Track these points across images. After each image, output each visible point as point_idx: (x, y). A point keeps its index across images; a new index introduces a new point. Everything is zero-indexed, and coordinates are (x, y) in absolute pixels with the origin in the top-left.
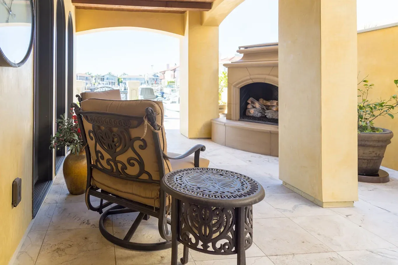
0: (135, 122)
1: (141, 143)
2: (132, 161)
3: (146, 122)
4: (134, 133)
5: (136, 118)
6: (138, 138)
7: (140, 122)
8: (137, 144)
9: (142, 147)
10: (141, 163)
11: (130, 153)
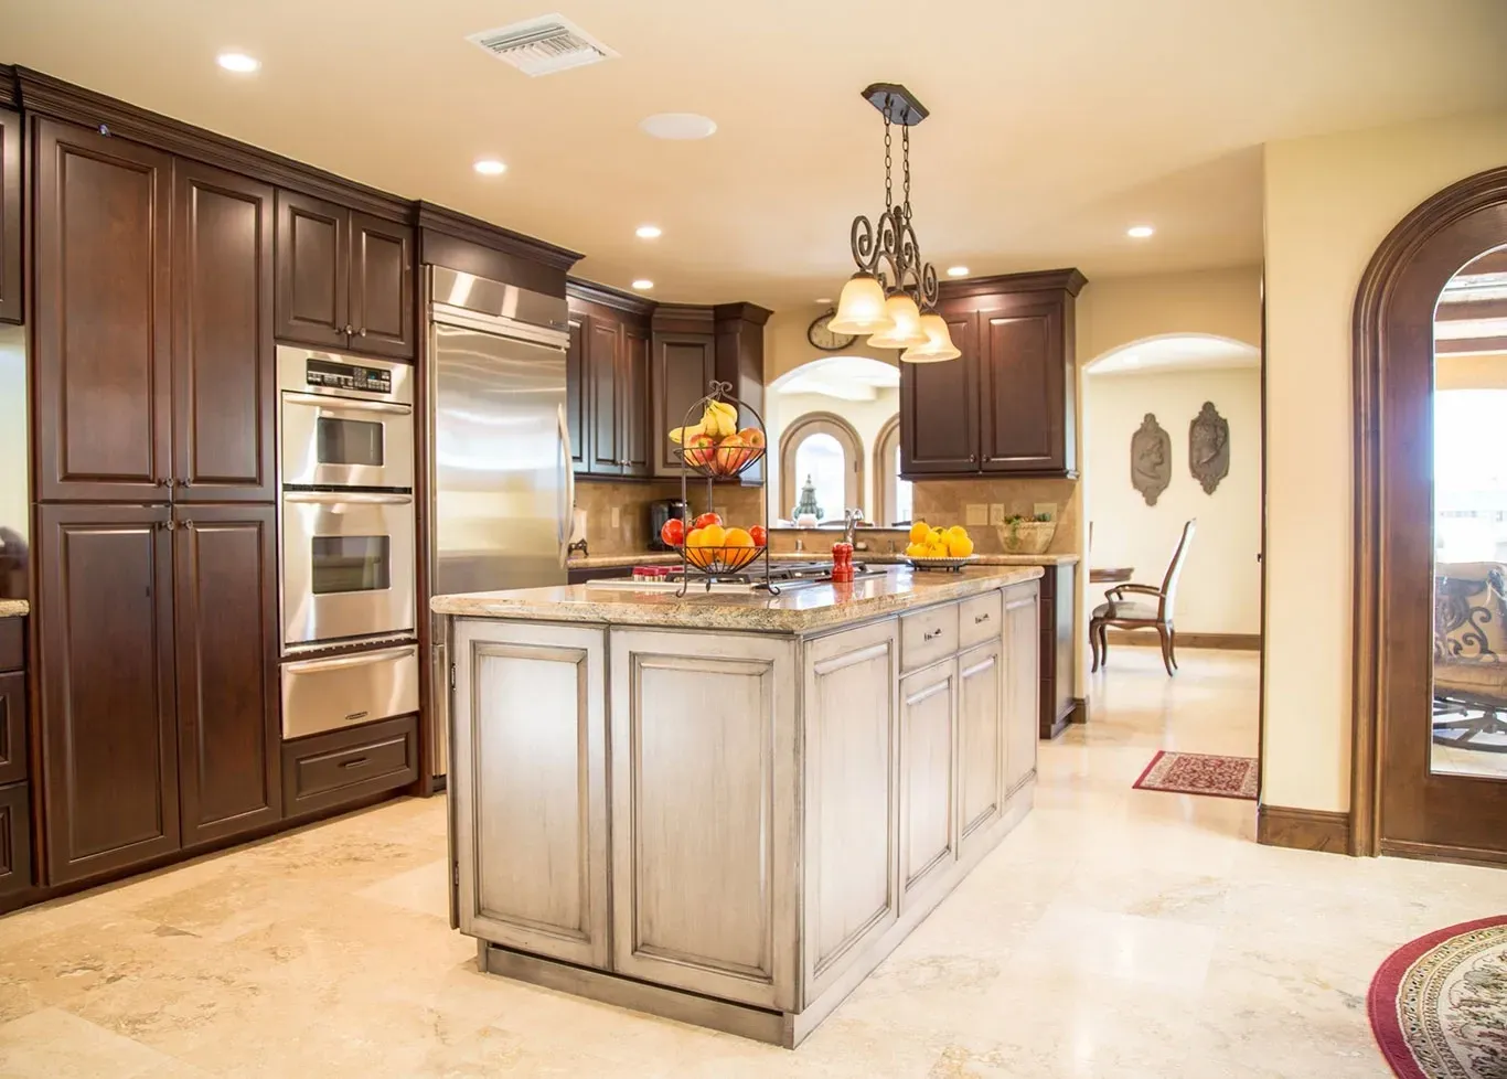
0: (1474, 588)
1: (1484, 615)
2: (1469, 639)
3: (1490, 587)
4: (1474, 602)
5: (1478, 583)
6: (1480, 609)
7: (1482, 587)
8: (1477, 616)
9: (1483, 620)
10: (1483, 641)
11: (1467, 628)
